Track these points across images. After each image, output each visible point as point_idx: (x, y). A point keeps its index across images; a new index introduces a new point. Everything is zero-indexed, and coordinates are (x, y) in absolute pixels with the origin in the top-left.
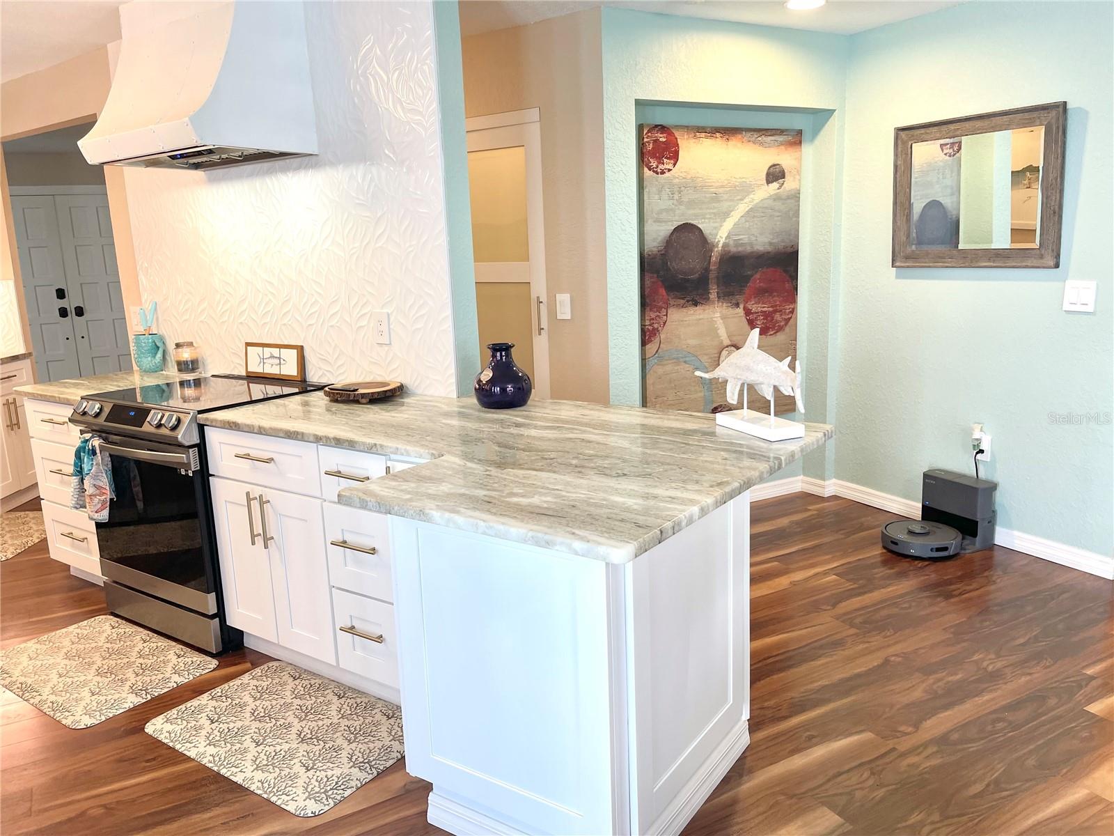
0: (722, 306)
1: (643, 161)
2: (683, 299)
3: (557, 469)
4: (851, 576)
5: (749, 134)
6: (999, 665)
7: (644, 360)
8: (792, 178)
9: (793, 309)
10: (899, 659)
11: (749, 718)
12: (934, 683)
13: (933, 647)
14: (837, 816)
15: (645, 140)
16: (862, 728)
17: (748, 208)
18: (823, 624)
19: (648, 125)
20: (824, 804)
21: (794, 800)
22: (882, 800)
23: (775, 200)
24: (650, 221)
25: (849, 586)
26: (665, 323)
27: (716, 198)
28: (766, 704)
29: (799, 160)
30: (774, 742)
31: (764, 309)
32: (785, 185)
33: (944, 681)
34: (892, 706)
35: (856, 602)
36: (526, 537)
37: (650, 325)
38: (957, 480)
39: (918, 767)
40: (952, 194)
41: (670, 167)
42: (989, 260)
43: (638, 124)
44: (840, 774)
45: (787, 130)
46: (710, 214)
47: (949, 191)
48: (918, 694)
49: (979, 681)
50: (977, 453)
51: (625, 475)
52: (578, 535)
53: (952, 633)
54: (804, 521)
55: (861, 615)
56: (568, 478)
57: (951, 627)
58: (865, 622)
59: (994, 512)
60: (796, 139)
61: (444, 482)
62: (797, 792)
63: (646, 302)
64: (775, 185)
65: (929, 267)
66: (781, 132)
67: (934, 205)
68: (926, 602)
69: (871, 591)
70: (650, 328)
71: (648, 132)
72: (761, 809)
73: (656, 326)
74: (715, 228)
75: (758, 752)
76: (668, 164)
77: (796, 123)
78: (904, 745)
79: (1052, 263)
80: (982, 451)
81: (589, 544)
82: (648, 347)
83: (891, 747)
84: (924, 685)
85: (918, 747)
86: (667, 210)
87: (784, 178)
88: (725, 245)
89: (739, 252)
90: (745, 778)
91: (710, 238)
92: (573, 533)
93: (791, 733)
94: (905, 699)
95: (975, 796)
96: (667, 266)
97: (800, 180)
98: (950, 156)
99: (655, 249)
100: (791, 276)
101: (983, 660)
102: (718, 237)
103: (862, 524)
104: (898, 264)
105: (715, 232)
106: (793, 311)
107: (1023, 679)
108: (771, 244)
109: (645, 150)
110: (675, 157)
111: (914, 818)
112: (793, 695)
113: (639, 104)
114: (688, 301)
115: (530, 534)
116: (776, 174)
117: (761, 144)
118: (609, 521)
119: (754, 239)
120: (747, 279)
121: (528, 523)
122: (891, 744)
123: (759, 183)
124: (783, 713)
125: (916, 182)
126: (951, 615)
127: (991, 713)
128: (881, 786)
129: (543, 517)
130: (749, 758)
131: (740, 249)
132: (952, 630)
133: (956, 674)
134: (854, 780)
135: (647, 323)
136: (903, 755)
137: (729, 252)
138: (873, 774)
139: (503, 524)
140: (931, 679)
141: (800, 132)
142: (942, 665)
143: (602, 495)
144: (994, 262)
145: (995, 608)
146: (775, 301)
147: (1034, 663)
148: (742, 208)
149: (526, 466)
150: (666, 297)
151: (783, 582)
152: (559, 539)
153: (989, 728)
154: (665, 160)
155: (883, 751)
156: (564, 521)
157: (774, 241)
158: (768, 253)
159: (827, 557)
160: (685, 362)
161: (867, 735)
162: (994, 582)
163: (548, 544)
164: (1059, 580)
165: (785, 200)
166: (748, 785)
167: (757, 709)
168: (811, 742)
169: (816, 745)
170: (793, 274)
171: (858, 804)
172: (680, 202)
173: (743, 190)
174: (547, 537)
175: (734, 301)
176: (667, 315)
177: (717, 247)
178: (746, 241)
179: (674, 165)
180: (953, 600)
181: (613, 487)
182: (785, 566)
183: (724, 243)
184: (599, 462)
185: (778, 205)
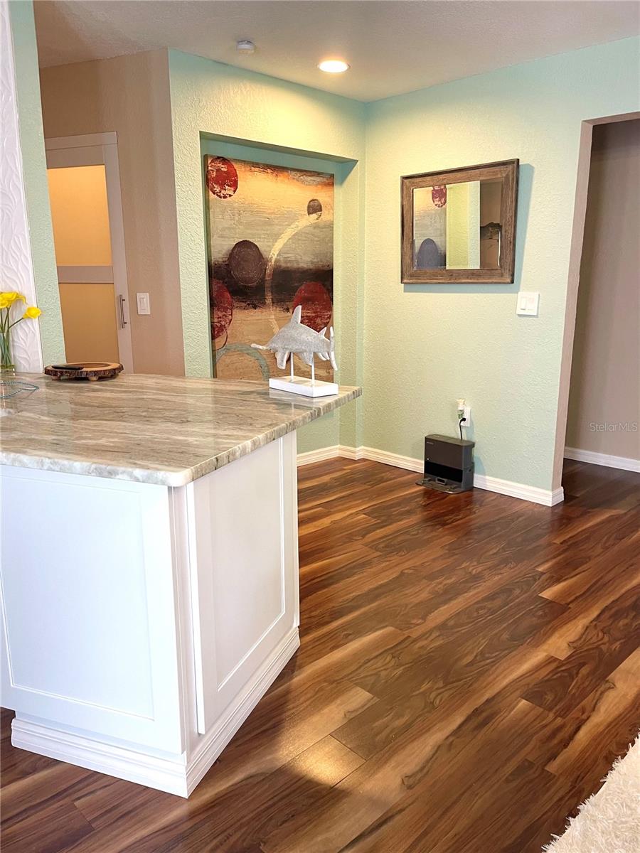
0: (276, 310)
1: (208, 186)
2: (245, 302)
3: (126, 419)
4: (375, 515)
5: (293, 173)
6: (480, 569)
7: (214, 351)
8: (327, 212)
9: (330, 315)
10: (411, 571)
11: (299, 624)
12: (436, 586)
13: (434, 560)
14: (367, 693)
15: (210, 168)
16: (387, 624)
17: (294, 233)
18: (356, 550)
19: (211, 156)
20: (357, 684)
21: (334, 685)
22: (400, 676)
23: (315, 228)
24: (215, 237)
25: (374, 521)
26: (230, 321)
27: (268, 223)
28: (313, 614)
29: (332, 197)
30: (319, 643)
31: (308, 314)
32: (322, 217)
33: (443, 584)
34: (407, 605)
35: (380, 532)
36: (89, 469)
37: (218, 322)
38: (448, 441)
39: (426, 648)
40: (441, 235)
41: (231, 193)
42: (468, 278)
43: (203, 155)
44: (369, 661)
45: (322, 173)
46: (264, 234)
47: (439, 233)
48: (424, 595)
49: (466, 581)
50: (461, 421)
51: (188, 421)
52: (140, 464)
53: (447, 550)
54: (341, 477)
55: (384, 541)
56: (136, 425)
57: (446, 546)
58: (386, 547)
59: (473, 463)
60: (330, 181)
61: (15, 430)
62: (337, 678)
63: (214, 304)
64: (314, 216)
65: (427, 283)
66: (318, 174)
67: (428, 242)
68: (429, 529)
69: (391, 524)
70: (218, 325)
71: (212, 162)
72: (309, 695)
73: (223, 323)
74: (269, 246)
75: (306, 651)
76: (229, 190)
77: (330, 168)
78: (415, 633)
79: (509, 280)
80: (464, 420)
81: (149, 471)
82: (217, 340)
83: (406, 636)
84: (430, 588)
85: (426, 633)
86: (229, 228)
87: (321, 211)
88: (277, 261)
89: (288, 267)
90: (296, 673)
91: (265, 254)
92: (135, 464)
93: (332, 634)
94: (416, 600)
95: (467, 665)
96: (231, 274)
97: (333, 214)
98: (439, 207)
99: (220, 260)
100: (328, 290)
101: (468, 567)
102: (271, 254)
103: (383, 477)
104: (405, 281)
105: (268, 249)
106: (330, 317)
107: (497, 578)
108: (312, 262)
109: (209, 177)
110: (235, 185)
111: (424, 687)
112: (334, 605)
113: (204, 137)
114: (249, 304)
115: (94, 466)
116: (314, 208)
117: (303, 182)
118: (171, 453)
119: (300, 257)
120: (295, 290)
121: (92, 457)
122: (406, 633)
123: (303, 213)
124: (327, 619)
125: (417, 224)
126: (445, 538)
127: (475, 604)
128: (400, 665)
129: (107, 453)
130: (299, 657)
131: (289, 265)
132: (447, 548)
133: (451, 578)
134: (379, 664)
135: (216, 320)
136: (415, 641)
137: (280, 266)
138: (393, 657)
139: (68, 459)
140: (434, 583)
141: (332, 176)
142: (441, 572)
143: (166, 436)
144: (471, 279)
145: (476, 530)
146: (317, 308)
147: (502, 566)
148: (289, 232)
149: (99, 418)
150: (230, 299)
151: (325, 522)
152: (121, 469)
153: (475, 614)
154: (227, 187)
155: (402, 638)
156: (127, 455)
157: (315, 260)
158: (310, 270)
159: (357, 502)
160: (248, 354)
161: (390, 629)
162: (475, 513)
163: (111, 474)
164: (517, 509)
165: (323, 228)
166: (298, 678)
167: (306, 618)
168: (348, 638)
169: (351, 640)
170: (330, 288)
171: (383, 681)
172: (241, 223)
173: (291, 218)
174: (109, 468)
175: (285, 307)
176: (231, 315)
177: (271, 262)
178: (293, 259)
179: (235, 191)
180: (446, 527)
181: (177, 430)
182: (327, 510)
183: (276, 259)
184: (167, 413)
185: (317, 231)
